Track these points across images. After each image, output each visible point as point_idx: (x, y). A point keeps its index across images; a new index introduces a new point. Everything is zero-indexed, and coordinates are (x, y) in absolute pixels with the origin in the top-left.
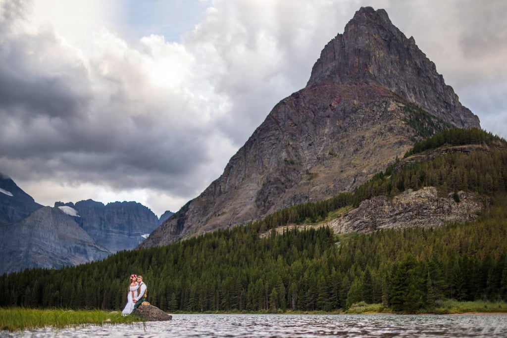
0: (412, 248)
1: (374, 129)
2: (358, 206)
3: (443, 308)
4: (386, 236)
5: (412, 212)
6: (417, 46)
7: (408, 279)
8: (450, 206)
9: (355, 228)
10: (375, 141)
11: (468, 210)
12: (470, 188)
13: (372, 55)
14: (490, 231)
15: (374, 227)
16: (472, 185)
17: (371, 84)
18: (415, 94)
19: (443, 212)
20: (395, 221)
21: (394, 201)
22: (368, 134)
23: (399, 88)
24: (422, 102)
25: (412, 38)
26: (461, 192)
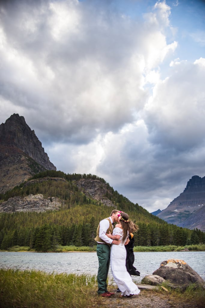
0: (32, 221)
1: (14, 167)
2: (7, 200)
3: (59, 249)
4: (20, 215)
5: (32, 205)
6: (35, 134)
7: (45, 235)
8: (48, 203)
9: (4, 210)
10: (14, 172)
11: (56, 205)
12: (57, 196)
13: (16, 134)
14: (67, 215)
15: (14, 210)
16: (58, 195)
17: (14, 147)
18: (32, 154)
19: (45, 206)
20: (24, 208)
21: (24, 199)
22: (11, 169)
23: (26, 151)
24: (35, 158)
25: (33, 130)
26: (53, 197)
